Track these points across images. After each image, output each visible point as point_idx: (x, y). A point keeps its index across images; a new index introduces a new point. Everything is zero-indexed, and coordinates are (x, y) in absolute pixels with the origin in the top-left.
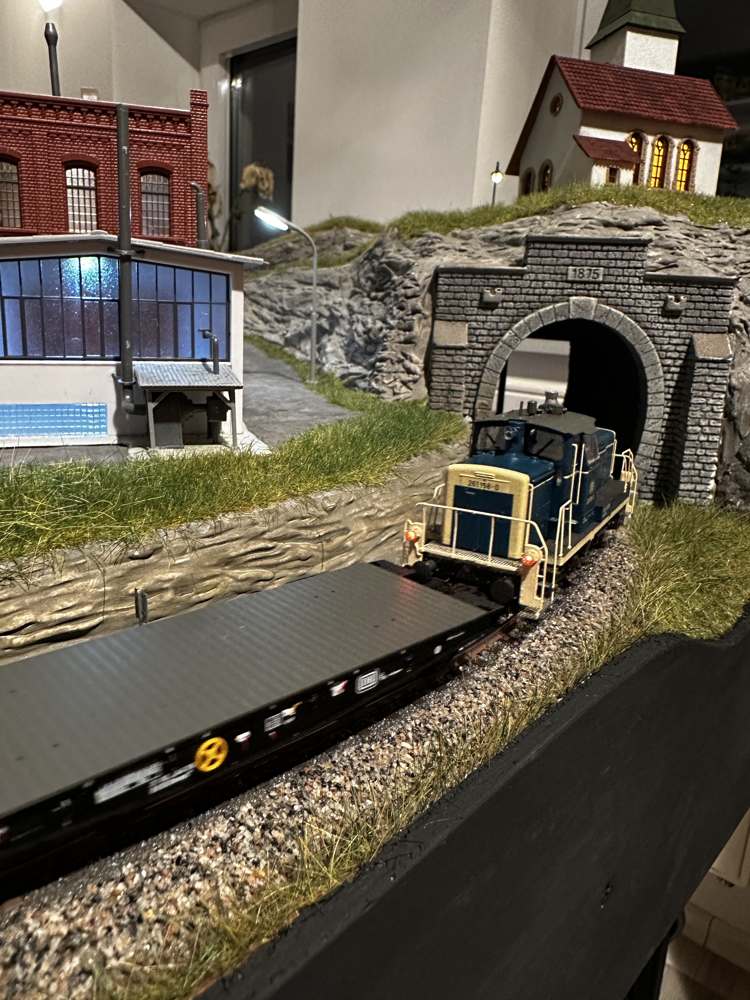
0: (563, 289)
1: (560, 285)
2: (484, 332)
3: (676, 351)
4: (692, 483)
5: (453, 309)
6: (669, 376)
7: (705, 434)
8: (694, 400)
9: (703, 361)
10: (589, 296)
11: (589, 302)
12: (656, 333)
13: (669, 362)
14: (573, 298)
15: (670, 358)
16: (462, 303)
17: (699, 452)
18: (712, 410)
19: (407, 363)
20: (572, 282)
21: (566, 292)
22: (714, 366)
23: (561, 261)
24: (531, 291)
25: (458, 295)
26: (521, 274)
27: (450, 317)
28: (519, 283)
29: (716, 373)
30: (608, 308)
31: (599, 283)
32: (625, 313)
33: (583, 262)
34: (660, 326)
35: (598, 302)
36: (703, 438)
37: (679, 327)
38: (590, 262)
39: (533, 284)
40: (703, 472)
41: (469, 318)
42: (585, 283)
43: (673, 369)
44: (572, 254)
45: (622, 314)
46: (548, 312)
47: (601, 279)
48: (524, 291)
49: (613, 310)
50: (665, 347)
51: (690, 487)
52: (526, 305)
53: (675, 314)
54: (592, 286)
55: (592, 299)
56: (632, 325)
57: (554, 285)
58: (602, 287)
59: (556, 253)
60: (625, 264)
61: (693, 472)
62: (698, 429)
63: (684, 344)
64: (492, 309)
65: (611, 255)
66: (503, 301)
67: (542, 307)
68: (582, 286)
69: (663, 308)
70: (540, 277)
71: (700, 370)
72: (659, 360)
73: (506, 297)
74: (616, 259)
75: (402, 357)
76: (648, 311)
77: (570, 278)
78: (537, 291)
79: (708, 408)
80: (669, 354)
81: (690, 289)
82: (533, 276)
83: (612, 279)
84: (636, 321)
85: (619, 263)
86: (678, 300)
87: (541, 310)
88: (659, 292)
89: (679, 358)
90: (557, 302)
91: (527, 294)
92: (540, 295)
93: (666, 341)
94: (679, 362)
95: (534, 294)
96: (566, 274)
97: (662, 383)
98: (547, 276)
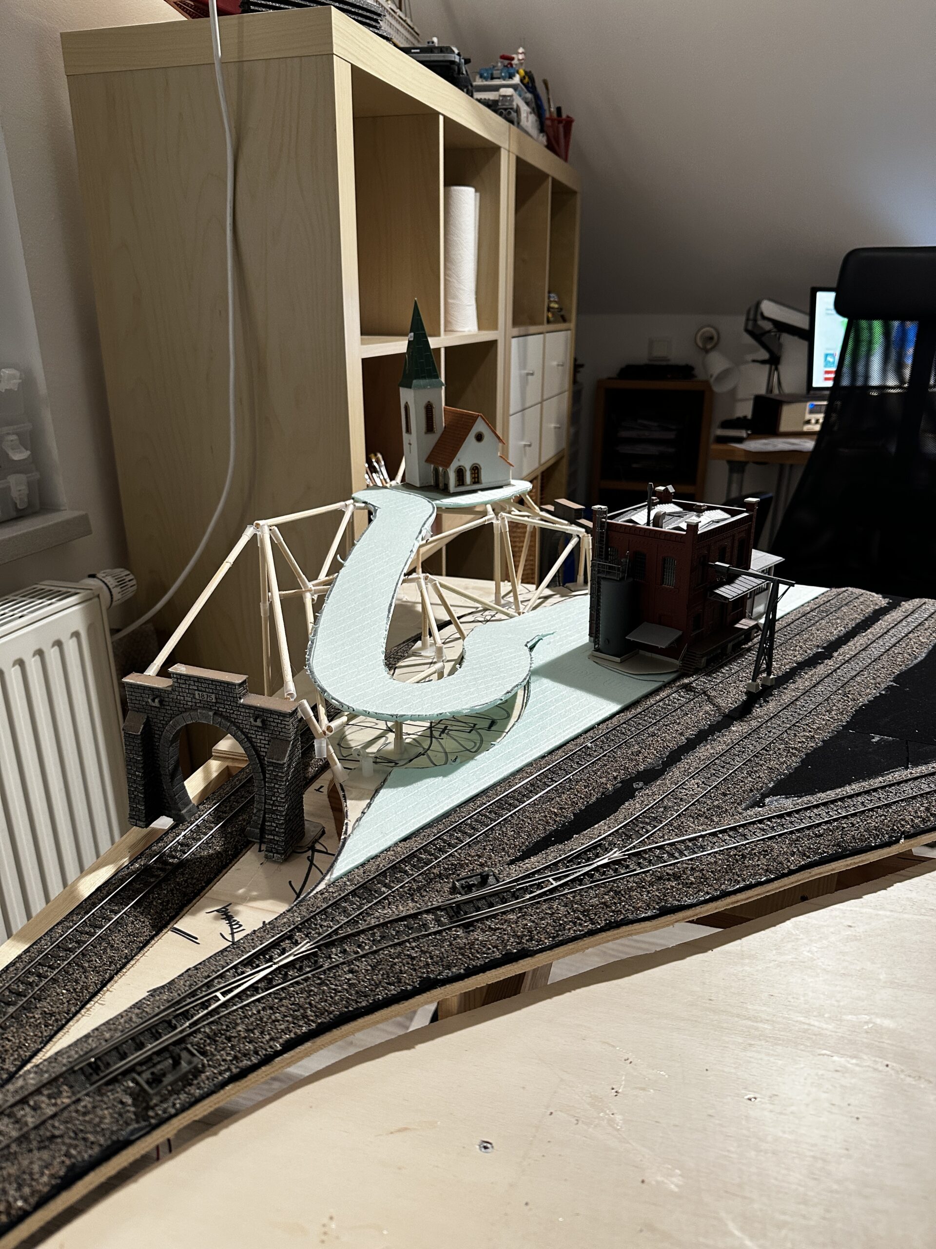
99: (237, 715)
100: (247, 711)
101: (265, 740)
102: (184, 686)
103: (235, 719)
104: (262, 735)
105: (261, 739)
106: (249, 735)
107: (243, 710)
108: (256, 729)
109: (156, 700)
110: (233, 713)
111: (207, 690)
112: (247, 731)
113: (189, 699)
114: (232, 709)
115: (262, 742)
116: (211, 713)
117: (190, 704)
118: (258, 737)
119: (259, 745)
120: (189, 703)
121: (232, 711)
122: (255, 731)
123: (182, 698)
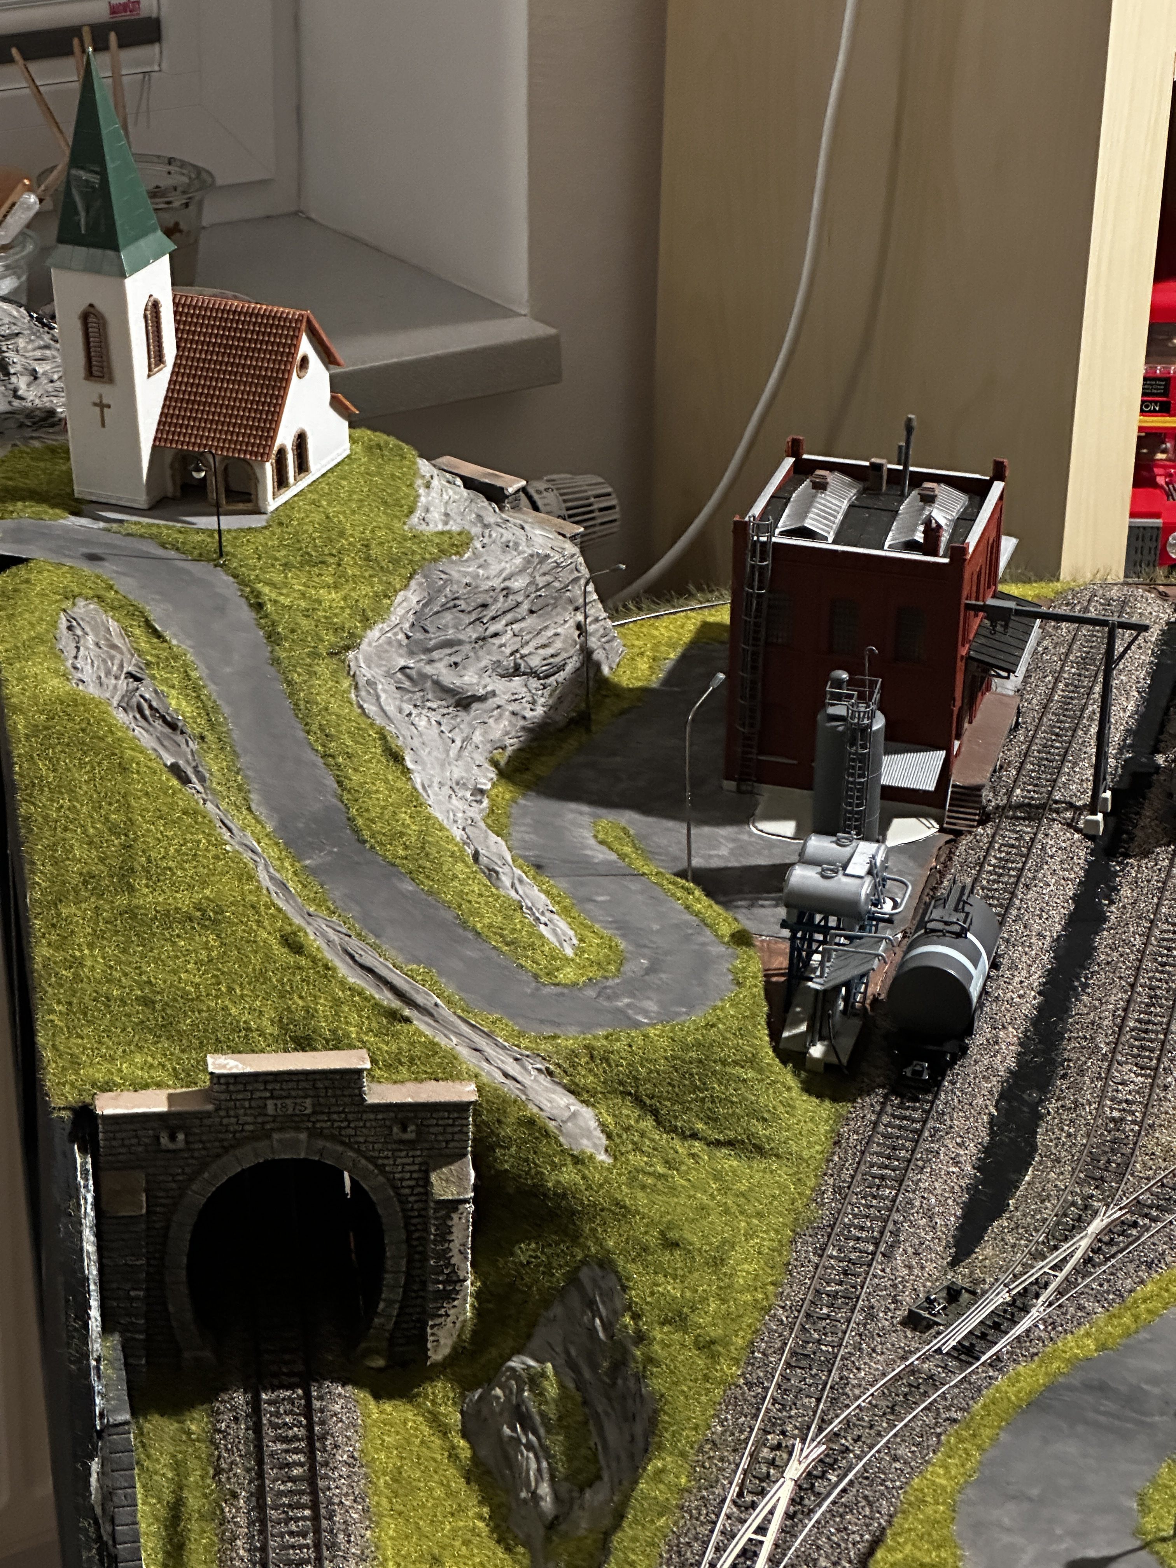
99: (356, 1128)
100: (380, 1116)
101: (413, 1163)
102: (240, 1096)
103: (350, 1136)
104: (407, 1156)
105: (403, 1165)
106: (380, 1162)
107: (372, 1116)
108: (394, 1146)
109: (181, 1137)
110: (348, 1127)
111: (293, 1093)
112: (376, 1154)
113: (250, 1119)
114: (346, 1120)
115: (407, 1168)
116: (303, 1136)
117: (249, 1128)
118: (399, 1161)
119: (397, 1176)
120: (247, 1127)
121: (345, 1124)
122: (394, 1151)
123: (233, 1120)
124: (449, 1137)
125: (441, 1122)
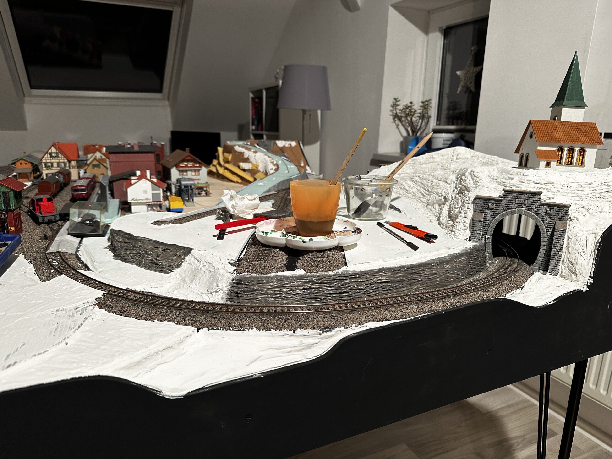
0: (514, 205)
1: (514, 204)
2: (489, 216)
3: (551, 225)
4: (553, 266)
5: (480, 209)
6: (549, 233)
7: (558, 252)
8: (554, 241)
9: (557, 230)
10: (523, 208)
11: (522, 209)
12: (544, 220)
13: (549, 228)
14: (517, 208)
15: (549, 227)
16: (483, 207)
17: (555, 257)
18: (560, 245)
19: (465, 223)
20: (517, 203)
21: (515, 206)
22: (561, 231)
23: (514, 197)
24: (504, 205)
25: (482, 205)
26: (501, 201)
27: (478, 211)
28: (501, 203)
29: (562, 234)
30: (528, 211)
31: (526, 204)
32: (534, 213)
33: (521, 198)
34: (546, 218)
35: (526, 210)
36: (557, 253)
37: (552, 218)
38: (523, 198)
39: (505, 203)
40: (557, 263)
41: (484, 212)
42: (521, 204)
43: (550, 231)
44: (517, 195)
45: (533, 214)
46: (509, 212)
47: (526, 203)
48: (502, 205)
49: (530, 212)
50: (547, 224)
51: (552, 267)
52: (503, 209)
53: (550, 215)
54: (523, 205)
55: (523, 209)
56: (536, 217)
57: (511, 204)
58: (527, 205)
59: (512, 195)
60: (534, 199)
61: (553, 263)
62: (556, 250)
63: (553, 224)
64: (492, 210)
65: (530, 196)
66: (495, 208)
67: (508, 210)
68: (521, 205)
69: (546, 212)
70: (507, 201)
71: (556, 232)
72: (545, 228)
73: (496, 206)
74: (531, 198)
75: (464, 222)
76: (542, 213)
77: (516, 202)
78: (506, 205)
79: (559, 244)
80: (549, 226)
81: (555, 208)
82: (505, 201)
83: (530, 203)
84: (538, 216)
85: (532, 199)
86: (550, 211)
87: (507, 211)
88: (545, 208)
89: (552, 228)
90: (513, 209)
91: (503, 206)
92: (507, 206)
93: (548, 222)
94: (552, 229)
95: (505, 206)
96: (515, 201)
97: (546, 234)
98: (509, 201)
124: (563, 215)
125: (560, 211)
